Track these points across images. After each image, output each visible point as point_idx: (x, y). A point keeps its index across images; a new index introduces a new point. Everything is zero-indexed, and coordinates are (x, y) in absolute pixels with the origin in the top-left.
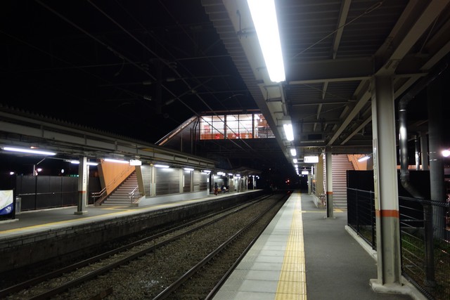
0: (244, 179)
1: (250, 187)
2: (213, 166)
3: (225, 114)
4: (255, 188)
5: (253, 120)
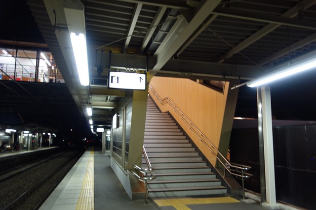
0: (37, 136)
1: (45, 144)
4: (51, 146)
5: (38, 59)
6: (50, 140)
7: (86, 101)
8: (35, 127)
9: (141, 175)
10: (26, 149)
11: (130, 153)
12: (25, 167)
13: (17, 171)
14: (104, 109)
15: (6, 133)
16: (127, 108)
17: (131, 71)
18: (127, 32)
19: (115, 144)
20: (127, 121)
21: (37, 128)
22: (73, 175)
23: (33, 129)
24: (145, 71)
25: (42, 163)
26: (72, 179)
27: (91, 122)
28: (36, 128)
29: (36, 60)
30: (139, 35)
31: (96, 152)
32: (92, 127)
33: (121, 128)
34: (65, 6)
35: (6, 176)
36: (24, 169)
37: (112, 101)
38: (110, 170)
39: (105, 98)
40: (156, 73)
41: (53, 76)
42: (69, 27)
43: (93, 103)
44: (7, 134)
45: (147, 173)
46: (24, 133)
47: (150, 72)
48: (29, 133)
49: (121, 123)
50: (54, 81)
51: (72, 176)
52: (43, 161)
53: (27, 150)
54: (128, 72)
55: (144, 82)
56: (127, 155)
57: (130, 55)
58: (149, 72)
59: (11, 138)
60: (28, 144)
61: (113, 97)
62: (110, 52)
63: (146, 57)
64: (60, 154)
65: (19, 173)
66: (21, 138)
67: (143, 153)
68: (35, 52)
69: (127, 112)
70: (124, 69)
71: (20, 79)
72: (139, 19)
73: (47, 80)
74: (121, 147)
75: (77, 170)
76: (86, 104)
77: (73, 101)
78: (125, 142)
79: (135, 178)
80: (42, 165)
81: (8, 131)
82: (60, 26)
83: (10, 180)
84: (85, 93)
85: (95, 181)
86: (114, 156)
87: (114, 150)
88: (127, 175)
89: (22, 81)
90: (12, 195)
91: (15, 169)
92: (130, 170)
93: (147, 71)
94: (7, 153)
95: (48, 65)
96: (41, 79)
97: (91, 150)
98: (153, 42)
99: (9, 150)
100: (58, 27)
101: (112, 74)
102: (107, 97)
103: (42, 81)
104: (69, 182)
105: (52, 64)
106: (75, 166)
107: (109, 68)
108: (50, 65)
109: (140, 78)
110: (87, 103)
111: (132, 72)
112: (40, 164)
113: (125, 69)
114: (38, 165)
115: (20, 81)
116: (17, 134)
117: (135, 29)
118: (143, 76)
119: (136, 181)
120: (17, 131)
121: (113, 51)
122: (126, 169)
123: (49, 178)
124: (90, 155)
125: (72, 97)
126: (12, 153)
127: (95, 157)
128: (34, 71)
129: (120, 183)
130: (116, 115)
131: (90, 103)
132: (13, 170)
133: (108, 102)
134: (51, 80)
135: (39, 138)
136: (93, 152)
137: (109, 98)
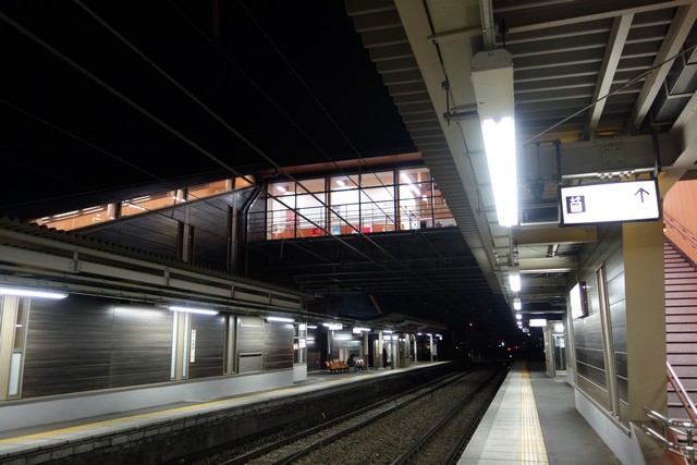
0: (407, 339)
1: (424, 355)
2: (298, 306)
3: (328, 175)
4: (435, 359)
5: (396, 185)
6: (433, 348)
7: (505, 260)
8: (403, 321)
9: (671, 436)
10: (390, 365)
11: (632, 377)
12: (393, 403)
13: (379, 411)
14: (544, 275)
15: (354, 335)
16: (608, 268)
17: (614, 177)
18: (595, 90)
19: (580, 354)
20: (611, 300)
21: (407, 322)
22: (494, 427)
23: (398, 325)
24: (652, 173)
25: (423, 395)
26: (493, 434)
27: (517, 306)
28: (403, 324)
29: (392, 188)
30: (631, 87)
31: (533, 374)
32: (519, 317)
33: (595, 317)
34: (474, 69)
35: (362, 419)
36: (392, 406)
37: (564, 254)
38: (577, 419)
39: (545, 250)
40: (684, 172)
41: (427, 215)
42: (480, 110)
43: (522, 262)
44: (356, 337)
45: (690, 434)
46: (384, 334)
47: (666, 171)
48: (394, 334)
49: (595, 303)
50: (430, 225)
51: (491, 427)
52: (424, 391)
53: (392, 369)
54: (608, 181)
55: (652, 199)
56: (622, 384)
57: (607, 141)
58: (662, 174)
59: (363, 344)
60: (392, 356)
61: (565, 245)
62: (557, 143)
63: (649, 138)
64: (454, 377)
65: (384, 415)
66: (379, 344)
67: (669, 379)
68: (391, 174)
69: (608, 279)
70: (596, 177)
71: (369, 229)
72: (627, 50)
73: (416, 225)
74: (601, 364)
75: (499, 415)
76: (506, 268)
77: (474, 262)
78: (612, 350)
79: (654, 445)
80: (423, 399)
81: (357, 330)
82: (459, 111)
83: (371, 428)
84: (506, 242)
85: (547, 444)
86: (581, 384)
87: (581, 369)
88: (630, 435)
89: (373, 234)
90: (378, 458)
91: (377, 407)
92: (638, 423)
93: (659, 170)
94: (360, 374)
95: (415, 194)
96: (406, 225)
97: (520, 369)
98: (669, 97)
99: (361, 369)
100: (455, 115)
101: (566, 192)
102: (551, 247)
103: (407, 228)
104: (488, 441)
105: (423, 191)
106: (493, 404)
107: (560, 179)
108: (418, 193)
109: (641, 190)
110: (509, 264)
111: (617, 180)
112: (420, 397)
113: (599, 175)
114: (415, 399)
115: (369, 234)
116: (373, 337)
117: (617, 76)
118: (650, 186)
119: (659, 452)
120: (372, 330)
121: (563, 141)
122: (624, 420)
123: (441, 428)
124: (520, 380)
125: (471, 254)
126: (368, 373)
127: (533, 385)
128: (391, 211)
129: (612, 453)
130: (578, 286)
131: (517, 264)
132: (373, 408)
133: (555, 259)
134: (423, 224)
135: (412, 343)
136: (527, 374)
137: (555, 248)
